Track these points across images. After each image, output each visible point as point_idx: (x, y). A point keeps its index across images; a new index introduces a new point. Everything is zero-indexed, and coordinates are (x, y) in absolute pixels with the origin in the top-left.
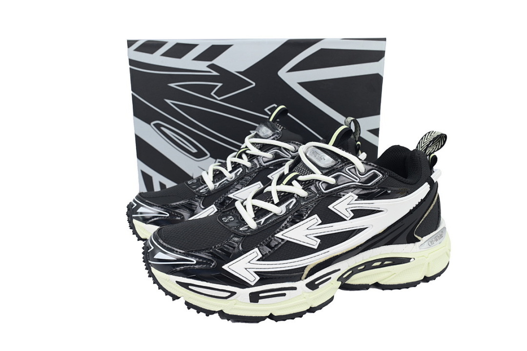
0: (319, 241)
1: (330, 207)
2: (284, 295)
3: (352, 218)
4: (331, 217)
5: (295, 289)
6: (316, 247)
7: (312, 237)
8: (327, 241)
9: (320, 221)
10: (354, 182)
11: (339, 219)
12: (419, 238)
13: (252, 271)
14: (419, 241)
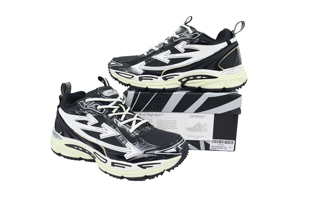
0: (169, 61)
1: (175, 47)
2: (152, 80)
3: (184, 53)
4: (175, 51)
5: (157, 78)
6: (168, 63)
7: (166, 58)
8: (173, 61)
9: (170, 53)
10: (187, 37)
11: (179, 52)
12: (222, 69)
13: (141, 69)
14: (223, 70)
